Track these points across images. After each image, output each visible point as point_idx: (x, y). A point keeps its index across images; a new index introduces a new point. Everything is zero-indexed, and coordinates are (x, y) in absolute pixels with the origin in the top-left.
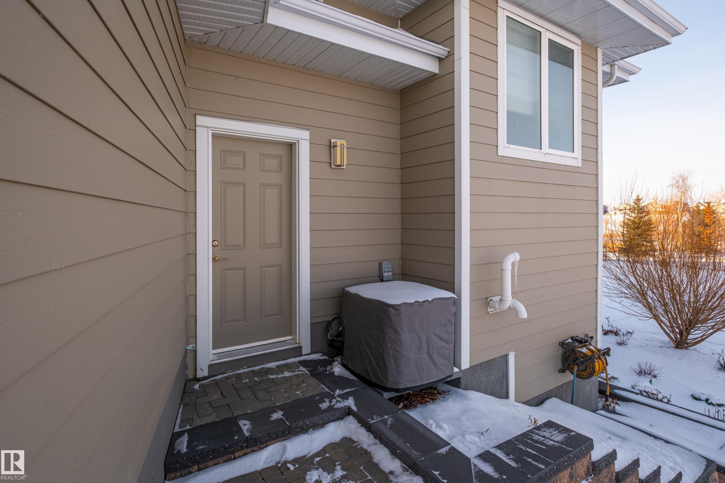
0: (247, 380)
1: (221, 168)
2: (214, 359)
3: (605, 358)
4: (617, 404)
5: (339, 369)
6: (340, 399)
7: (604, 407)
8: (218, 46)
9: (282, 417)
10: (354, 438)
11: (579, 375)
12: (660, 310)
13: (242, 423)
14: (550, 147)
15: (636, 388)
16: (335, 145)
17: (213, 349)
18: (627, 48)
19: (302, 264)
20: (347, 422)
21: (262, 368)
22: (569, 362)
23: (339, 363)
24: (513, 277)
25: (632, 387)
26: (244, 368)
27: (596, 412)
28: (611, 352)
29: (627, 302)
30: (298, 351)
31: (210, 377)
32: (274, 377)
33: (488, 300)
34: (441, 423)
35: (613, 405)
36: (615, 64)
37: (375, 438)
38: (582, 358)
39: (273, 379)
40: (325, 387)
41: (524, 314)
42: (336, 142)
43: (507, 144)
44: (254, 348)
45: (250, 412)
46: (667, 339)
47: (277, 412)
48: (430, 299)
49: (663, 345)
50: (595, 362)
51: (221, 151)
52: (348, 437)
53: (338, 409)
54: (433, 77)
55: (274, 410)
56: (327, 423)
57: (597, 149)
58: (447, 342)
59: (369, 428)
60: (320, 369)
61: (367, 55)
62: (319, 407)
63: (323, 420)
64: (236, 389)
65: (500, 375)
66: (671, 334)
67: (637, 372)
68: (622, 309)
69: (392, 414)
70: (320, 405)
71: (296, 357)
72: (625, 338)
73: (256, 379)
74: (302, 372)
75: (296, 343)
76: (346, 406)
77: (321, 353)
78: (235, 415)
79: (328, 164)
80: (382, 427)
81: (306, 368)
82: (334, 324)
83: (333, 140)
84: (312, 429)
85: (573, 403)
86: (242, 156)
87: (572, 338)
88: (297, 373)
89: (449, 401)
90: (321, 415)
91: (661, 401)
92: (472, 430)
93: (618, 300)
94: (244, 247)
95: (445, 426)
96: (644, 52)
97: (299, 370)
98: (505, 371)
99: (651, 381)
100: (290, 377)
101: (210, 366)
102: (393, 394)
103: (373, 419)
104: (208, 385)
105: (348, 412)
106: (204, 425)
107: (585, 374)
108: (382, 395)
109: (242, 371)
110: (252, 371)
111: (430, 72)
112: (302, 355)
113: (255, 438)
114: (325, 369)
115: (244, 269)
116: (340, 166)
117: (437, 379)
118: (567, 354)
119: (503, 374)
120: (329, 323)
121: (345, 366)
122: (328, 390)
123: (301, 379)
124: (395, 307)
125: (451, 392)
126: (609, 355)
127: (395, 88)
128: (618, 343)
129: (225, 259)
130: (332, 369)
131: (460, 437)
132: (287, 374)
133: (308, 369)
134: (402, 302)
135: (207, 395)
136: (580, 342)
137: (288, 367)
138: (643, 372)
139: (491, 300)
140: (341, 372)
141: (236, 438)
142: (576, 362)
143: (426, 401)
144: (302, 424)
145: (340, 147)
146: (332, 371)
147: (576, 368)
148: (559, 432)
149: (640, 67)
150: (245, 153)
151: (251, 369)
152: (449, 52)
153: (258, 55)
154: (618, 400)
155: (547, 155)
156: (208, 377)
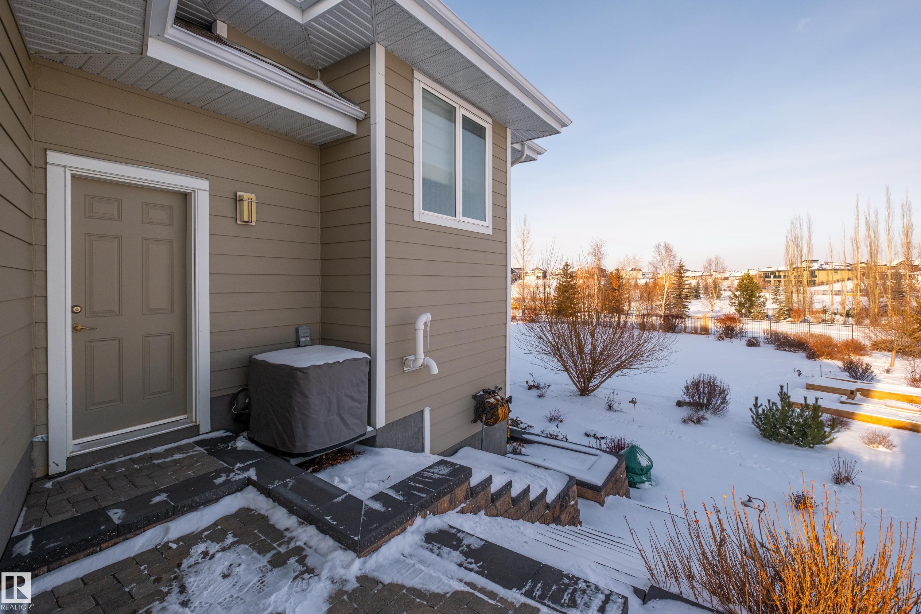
0: (124, 469)
1: (85, 217)
2: (75, 450)
3: (508, 405)
4: (523, 446)
5: (243, 443)
6: (239, 472)
7: (514, 451)
8: (80, 68)
9: (166, 499)
10: (252, 507)
11: (487, 423)
12: (570, 363)
13: (111, 513)
14: (464, 215)
15: (544, 432)
16: (241, 199)
17: (74, 438)
18: (529, 132)
19: (200, 332)
20: (244, 493)
21: (145, 454)
22: (480, 412)
23: (244, 437)
24: (425, 337)
25: (542, 432)
26: (119, 456)
27: (506, 455)
28: (513, 400)
29: (546, 358)
30: (195, 430)
31: (69, 472)
32: (160, 461)
33: (404, 359)
34: (345, 477)
35: (520, 448)
36: (525, 144)
37: (274, 501)
38: (489, 407)
39: (158, 463)
40: (223, 463)
41: (435, 370)
42: (243, 195)
43: (423, 209)
44: (135, 432)
45: (123, 500)
46: (575, 388)
47: (160, 495)
48: (341, 361)
49: (572, 394)
50: (498, 409)
51: (85, 196)
52: (246, 507)
53: (235, 481)
54: (349, 138)
55: (157, 493)
56: (222, 498)
57: (506, 219)
58: (359, 402)
59: (268, 493)
60: (220, 446)
61: (276, 107)
62: (214, 482)
63: (216, 495)
64: (106, 480)
65: (416, 430)
66: (577, 384)
67: (549, 419)
68: (543, 365)
69: (295, 476)
70: (215, 481)
71: (191, 438)
72: (543, 391)
73: (136, 466)
74: (198, 452)
75: (192, 422)
76: (245, 477)
77: (224, 429)
78: (103, 506)
79: (234, 220)
80: (282, 490)
81: (202, 447)
82: (241, 397)
83: (239, 193)
84: (203, 506)
85: (483, 449)
86: (116, 204)
87: (483, 391)
88: (191, 453)
89: (361, 459)
90: (215, 490)
91: (561, 440)
92: (375, 479)
93: (539, 356)
94: (120, 313)
95: (349, 480)
96: (543, 137)
97: (194, 450)
98: (421, 426)
99: (557, 426)
100: (181, 458)
101: (68, 459)
102: (301, 460)
103: (273, 484)
104: (65, 482)
105: (248, 482)
106: (58, 523)
107: (491, 421)
108: (289, 461)
109: (116, 460)
110: (130, 459)
111: (348, 133)
112: (200, 435)
113: (129, 525)
114: (226, 445)
115: (119, 340)
116: (248, 222)
117: (349, 439)
118: (478, 405)
119: (419, 429)
120: (235, 397)
121: (251, 440)
122: (227, 466)
123: (195, 459)
124: (302, 370)
125: (366, 452)
126: (511, 403)
127: (314, 143)
128: (538, 396)
129: (90, 329)
130: (235, 444)
131: (360, 486)
132: (177, 456)
133: (205, 448)
134: (311, 365)
135: (64, 492)
136: (489, 393)
137: (179, 449)
138: (553, 419)
139: (407, 359)
140: (245, 445)
141: (102, 528)
142: (484, 412)
143: (337, 462)
144: (190, 501)
145: (248, 202)
146: (234, 446)
147: (484, 417)
148: (447, 467)
149: (546, 149)
150: (120, 201)
151: (129, 457)
152: (366, 115)
153: (139, 87)
154: (525, 443)
155: (460, 222)
156: (66, 473)
